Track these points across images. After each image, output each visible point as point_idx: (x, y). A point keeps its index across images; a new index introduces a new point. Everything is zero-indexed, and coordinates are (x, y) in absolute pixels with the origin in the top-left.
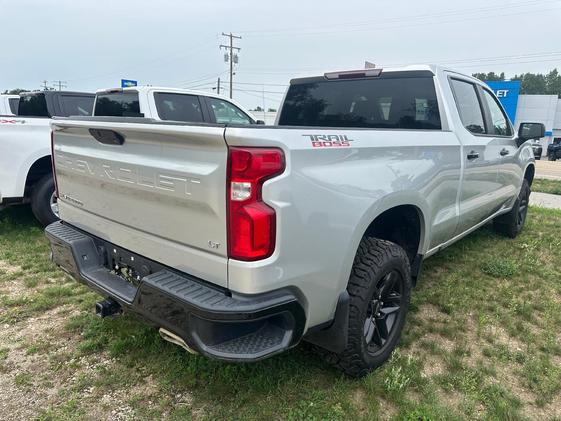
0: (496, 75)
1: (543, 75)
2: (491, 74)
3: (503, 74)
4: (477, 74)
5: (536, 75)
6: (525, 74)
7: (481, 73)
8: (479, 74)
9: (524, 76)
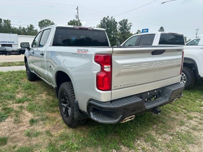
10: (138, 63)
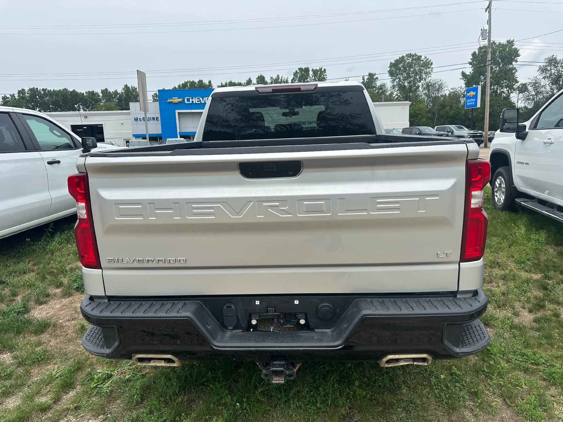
0: (205, 83)
1: (242, 83)
2: (201, 82)
3: (210, 82)
4: (188, 81)
5: (237, 83)
6: (228, 82)
7: (191, 81)
8: (190, 81)
9: (228, 84)
10: (176, 202)
